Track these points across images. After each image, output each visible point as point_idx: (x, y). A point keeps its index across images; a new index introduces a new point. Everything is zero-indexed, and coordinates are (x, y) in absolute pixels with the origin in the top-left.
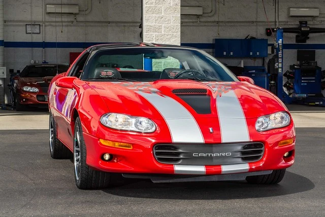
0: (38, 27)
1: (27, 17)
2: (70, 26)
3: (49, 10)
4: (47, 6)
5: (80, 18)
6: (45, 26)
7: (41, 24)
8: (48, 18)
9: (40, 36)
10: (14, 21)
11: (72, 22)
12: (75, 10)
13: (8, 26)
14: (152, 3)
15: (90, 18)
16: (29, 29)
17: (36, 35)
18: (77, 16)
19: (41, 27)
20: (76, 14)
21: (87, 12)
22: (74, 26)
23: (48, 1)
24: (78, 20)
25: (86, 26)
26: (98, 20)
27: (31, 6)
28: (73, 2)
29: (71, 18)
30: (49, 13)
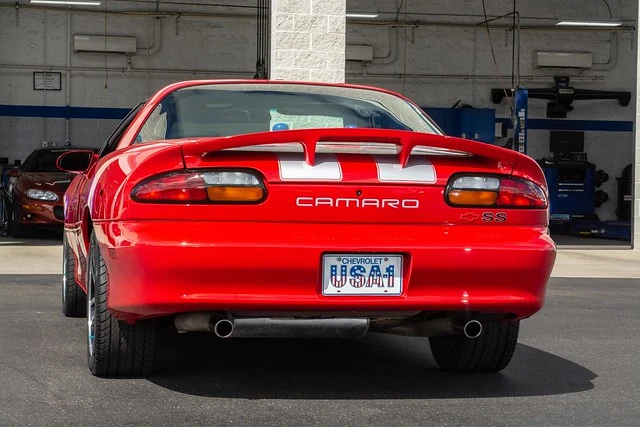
0: (57, 77)
1: (36, 58)
2: (120, 76)
3: (78, 46)
4: (76, 37)
5: (140, 63)
6: (71, 76)
7: (63, 72)
8: (77, 61)
9: (60, 94)
10: (10, 66)
11: (123, 70)
12: (128, 46)
14: (289, 27)
15: (157, 63)
16: (40, 82)
17: (54, 93)
18: (133, 58)
19: (63, 78)
20: (131, 54)
21: (152, 51)
22: (127, 76)
23: (77, 29)
24: (135, 66)
25: (150, 78)
26: (172, 67)
27: (45, 37)
28: (125, 31)
29: (120, 62)
30: (79, 51)
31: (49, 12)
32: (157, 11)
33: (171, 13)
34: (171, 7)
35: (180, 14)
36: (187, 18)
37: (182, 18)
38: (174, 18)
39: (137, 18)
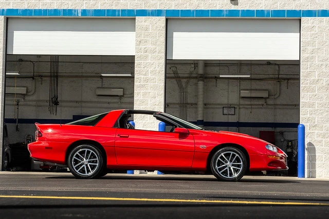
0: (233, 109)
1: (224, 101)
2: (261, 108)
3: (242, 95)
4: (241, 91)
5: (270, 102)
6: (239, 108)
7: (236, 107)
8: (242, 102)
9: (235, 116)
10: (213, 104)
11: (263, 105)
12: (265, 95)
13: (207, 108)
15: (278, 102)
16: (226, 111)
17: (232, 116)
18: (267, 100)
19: (236, 110)
20: (266, 98)
21: (276, 97)
22: (265, 108)
23: (242, 87)
24: (268, 103)
25: (275, 108)
26: (285, 103)
27: (228, 92)
28: (264, 88)
29: (261, 102)
30: (243, 97)
31: (230, 80)
32: (278, 78)
33: (284, 79)
34: (285, 76)
35: (288, 79)
36: (292, 81)
37: (289, 81)
38: (286, 81)
39: (269, 82)
